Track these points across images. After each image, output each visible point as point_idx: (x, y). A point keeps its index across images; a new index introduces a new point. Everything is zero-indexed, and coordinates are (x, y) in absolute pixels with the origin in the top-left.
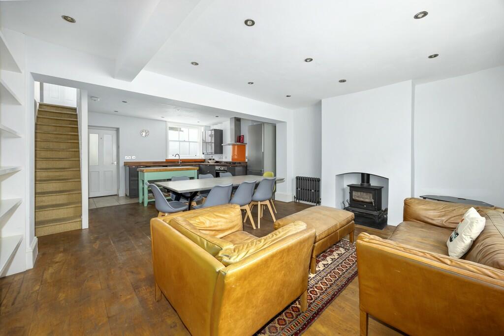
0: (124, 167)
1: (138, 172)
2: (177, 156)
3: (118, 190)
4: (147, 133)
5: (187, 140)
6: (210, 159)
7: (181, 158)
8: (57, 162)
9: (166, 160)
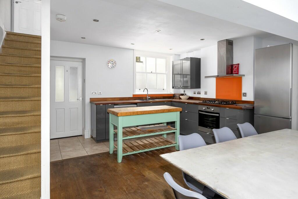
0: (90, 104)
1: (108, 113)
2: (146, 90)
3: (84, 129)
4: (114, 63)
5: (154, 71)
6: (182, 95)
7: (149, 93)
8: (16, 102)
9: (133, 95)
